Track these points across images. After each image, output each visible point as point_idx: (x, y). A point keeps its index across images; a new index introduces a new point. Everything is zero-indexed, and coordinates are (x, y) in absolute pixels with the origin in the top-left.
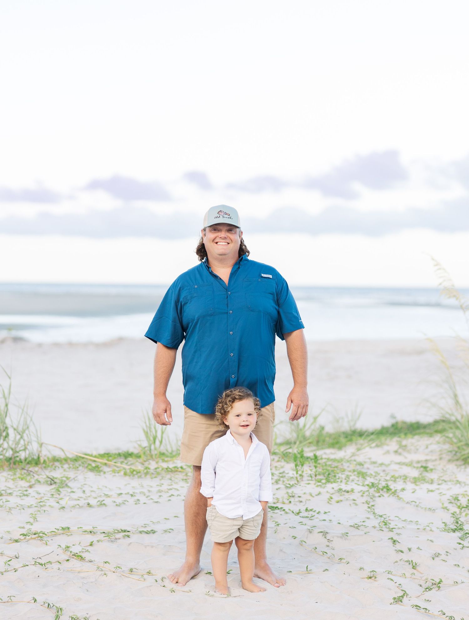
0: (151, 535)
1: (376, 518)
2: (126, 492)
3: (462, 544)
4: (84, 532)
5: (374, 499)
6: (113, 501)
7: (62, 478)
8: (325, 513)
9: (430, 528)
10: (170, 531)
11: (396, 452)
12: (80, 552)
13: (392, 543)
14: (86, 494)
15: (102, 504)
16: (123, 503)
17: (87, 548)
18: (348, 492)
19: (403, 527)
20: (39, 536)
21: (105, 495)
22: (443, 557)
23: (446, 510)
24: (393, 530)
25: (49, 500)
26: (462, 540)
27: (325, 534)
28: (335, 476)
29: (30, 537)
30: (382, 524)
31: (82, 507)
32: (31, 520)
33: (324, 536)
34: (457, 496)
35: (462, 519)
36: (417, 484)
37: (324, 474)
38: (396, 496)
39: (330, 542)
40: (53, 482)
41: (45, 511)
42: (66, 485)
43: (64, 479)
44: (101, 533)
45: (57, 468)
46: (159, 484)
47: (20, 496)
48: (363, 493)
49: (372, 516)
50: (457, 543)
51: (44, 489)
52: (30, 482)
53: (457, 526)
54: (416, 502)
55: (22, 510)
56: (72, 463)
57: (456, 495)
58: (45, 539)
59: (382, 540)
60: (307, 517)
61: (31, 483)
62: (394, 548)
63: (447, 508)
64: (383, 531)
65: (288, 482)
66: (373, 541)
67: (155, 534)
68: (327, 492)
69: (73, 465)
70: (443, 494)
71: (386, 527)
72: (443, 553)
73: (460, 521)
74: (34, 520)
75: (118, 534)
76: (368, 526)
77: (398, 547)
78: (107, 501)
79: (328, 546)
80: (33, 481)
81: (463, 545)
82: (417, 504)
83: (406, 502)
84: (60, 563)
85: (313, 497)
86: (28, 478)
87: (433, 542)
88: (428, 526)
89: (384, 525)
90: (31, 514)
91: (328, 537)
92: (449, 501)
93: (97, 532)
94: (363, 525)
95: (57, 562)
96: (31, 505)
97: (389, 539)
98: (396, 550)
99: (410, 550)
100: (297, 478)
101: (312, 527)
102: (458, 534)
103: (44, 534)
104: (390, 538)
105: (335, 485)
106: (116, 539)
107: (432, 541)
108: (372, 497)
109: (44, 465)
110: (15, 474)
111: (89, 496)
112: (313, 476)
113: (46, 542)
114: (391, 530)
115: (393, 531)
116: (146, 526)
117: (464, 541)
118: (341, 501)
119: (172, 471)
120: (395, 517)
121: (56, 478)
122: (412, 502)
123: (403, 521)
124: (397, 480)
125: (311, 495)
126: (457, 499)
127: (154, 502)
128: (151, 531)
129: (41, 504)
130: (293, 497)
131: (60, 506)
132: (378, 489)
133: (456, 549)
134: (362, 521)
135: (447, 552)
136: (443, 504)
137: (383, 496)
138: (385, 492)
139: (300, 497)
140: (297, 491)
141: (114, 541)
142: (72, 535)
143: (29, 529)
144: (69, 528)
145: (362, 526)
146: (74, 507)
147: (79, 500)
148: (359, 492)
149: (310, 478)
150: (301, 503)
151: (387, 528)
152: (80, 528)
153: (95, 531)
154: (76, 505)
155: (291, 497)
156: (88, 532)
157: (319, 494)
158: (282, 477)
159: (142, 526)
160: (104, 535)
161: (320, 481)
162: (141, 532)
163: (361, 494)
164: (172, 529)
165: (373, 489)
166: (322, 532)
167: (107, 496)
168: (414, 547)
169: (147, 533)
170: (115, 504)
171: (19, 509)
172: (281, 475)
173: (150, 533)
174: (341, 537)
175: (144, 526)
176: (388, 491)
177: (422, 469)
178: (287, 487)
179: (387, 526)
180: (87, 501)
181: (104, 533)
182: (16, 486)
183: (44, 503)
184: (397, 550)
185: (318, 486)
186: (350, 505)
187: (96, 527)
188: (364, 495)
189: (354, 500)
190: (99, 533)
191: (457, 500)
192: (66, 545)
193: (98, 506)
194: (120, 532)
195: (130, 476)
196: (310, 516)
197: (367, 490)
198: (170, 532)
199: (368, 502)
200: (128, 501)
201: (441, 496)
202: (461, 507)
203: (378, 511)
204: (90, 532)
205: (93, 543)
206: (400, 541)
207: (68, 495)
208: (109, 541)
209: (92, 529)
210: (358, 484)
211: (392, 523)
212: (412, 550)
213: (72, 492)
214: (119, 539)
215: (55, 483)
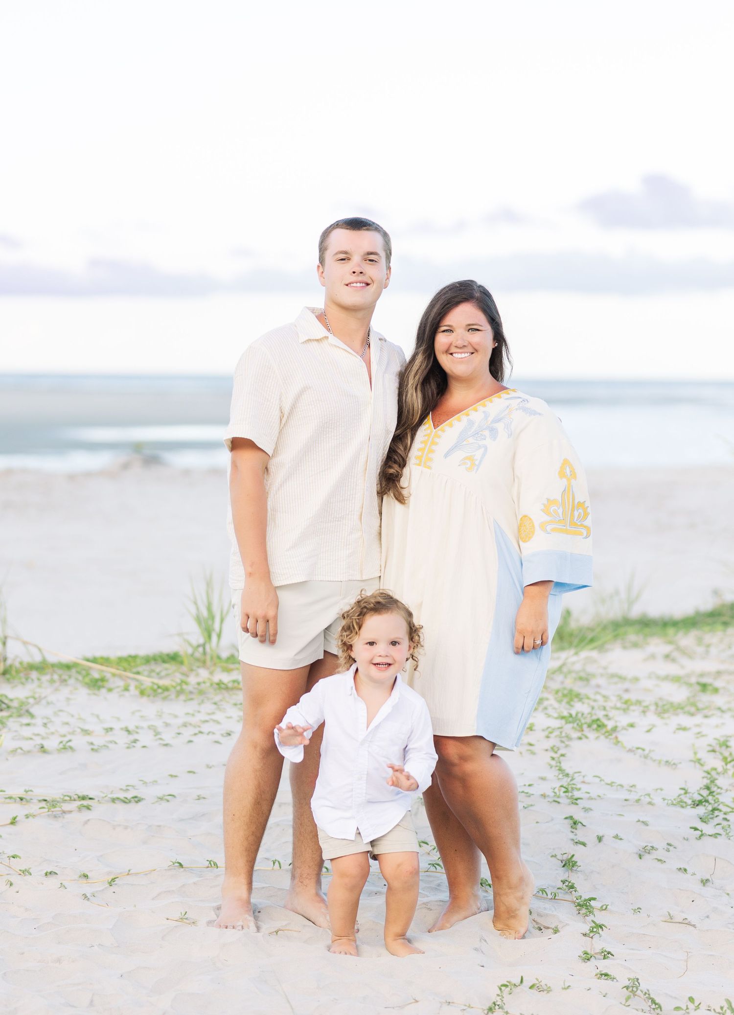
0: (132, 805)
1: (559, 779)
2: (123, 726)
3: (700, 829)
4: (6, 798)
5: (567, 743)
6: (88, 742)
7: (27, 698)
9: (651, 799)
10: (169, 799)
11: (667, 657)
13: (570, 826)
14: (49, 729)
15: (66, 748)
16: (105, 746)
19: (599, 796)
21: (83, 730)
22: (660, 854)
23: (697, 765)
24: (579, 801)
26: (705, 822)
30: (559, 790)
31: (29, 752)
34: (729, 739)
35: (721, 781)
36: (666, 715)
38: (610, 737)
40: (3, 706)
42: (27, 711)
43: (31, 701)
44: (40, 801)
45: (30, 680)
46: (191, 712)
48: (549, 732)
49: (551, 774)
50: (691, 828)
53: (702, 796)
54: (644, 750)
56: (60, 672)
57: (728, 737)
59: (552, 820)
62: (572, 836)
63: (702, 762)
64: (559, 803)
66: (537, 822)
67: (140, 804)
69: (60, 676)
70: (703, 736)
71: (567, 796)
72: (661, 845)
73: (716, 785)
75: (69, 803)
76: (533, 795)
77: (581, 835)
78: (79, 741)
81: (702, 831)
82: (647, 752)
83: (628, 749)
87: (647, 825)
88: (649, 795)
89: (565, 792)
92: (710, 748)
93: (31, 799)
94: (523, 792)
97: (566, 818)
98: (573, 840)
99: (600, 839)
102: (701, 810)
104: (567, 816)
106: (64, 812)
107: (645, 823)
108: (563, 739)
109: (8, 676)
111: (53, 733)
114: (575, 801)
115: (577, 804)
116: (128, 790)
117: (707, 824)
119: (227, 688)
120: (594, 776)
121: (11, 700)
122: (638, 748)
123: (608, 784)
124: (632, 708)
126: (725, 744)
127: (160, 744)
128: (133, 798)
132: (580, 724)
133: (687, 840)
134: (527, 784)
135: (669, 844)
136: (695, 753)
137: (587, 737)
138: (594, 730)
141: (59, 817)
145: (523, 794)
146: (14, 751)
147: (31, 739)
148: (543, 730)
151: (568, 798)
152: (2, 791)
153: (28, 798)
154: (17, 749)
156: (15, 799)
159: (121, 789)
160: (43, 804)
162: (113, 800)
163: (546, 733)
164: (173, 796)
165: (571, 725)
167: (86, 732)
168: (608, 833)
169: (125, 801)
170: (92, 747)
173: (130, 802)
175: (125, 788)
176: (599, 729)
177: (698, 688)
179: (570, 794)
180: (38, 741)
181: (45, 800)
184: (576, 841)
187: (31, 791)
188: (550, 735)
189: (531, 745)
190: (35, 801)
191: (724, 747)
193: (59, 751)
194: (75, 800)
195: (149, 696)
197: (559, 726)
198: (168, 801)
199: (554, 748)
200: (116, 743)
201: (697, 738)
202: (729, 759)
203: (568, 766)
204: (18, 799)
205: (16, 820)
206: (584, 824)
207: (16, 731)
208: (48, 816)
209: (25, 793)
210: (549, 716)
211: (584, 788)
212: (604, 839)
213: (28, 725)
214: (70, 812)
215: (8, 707)
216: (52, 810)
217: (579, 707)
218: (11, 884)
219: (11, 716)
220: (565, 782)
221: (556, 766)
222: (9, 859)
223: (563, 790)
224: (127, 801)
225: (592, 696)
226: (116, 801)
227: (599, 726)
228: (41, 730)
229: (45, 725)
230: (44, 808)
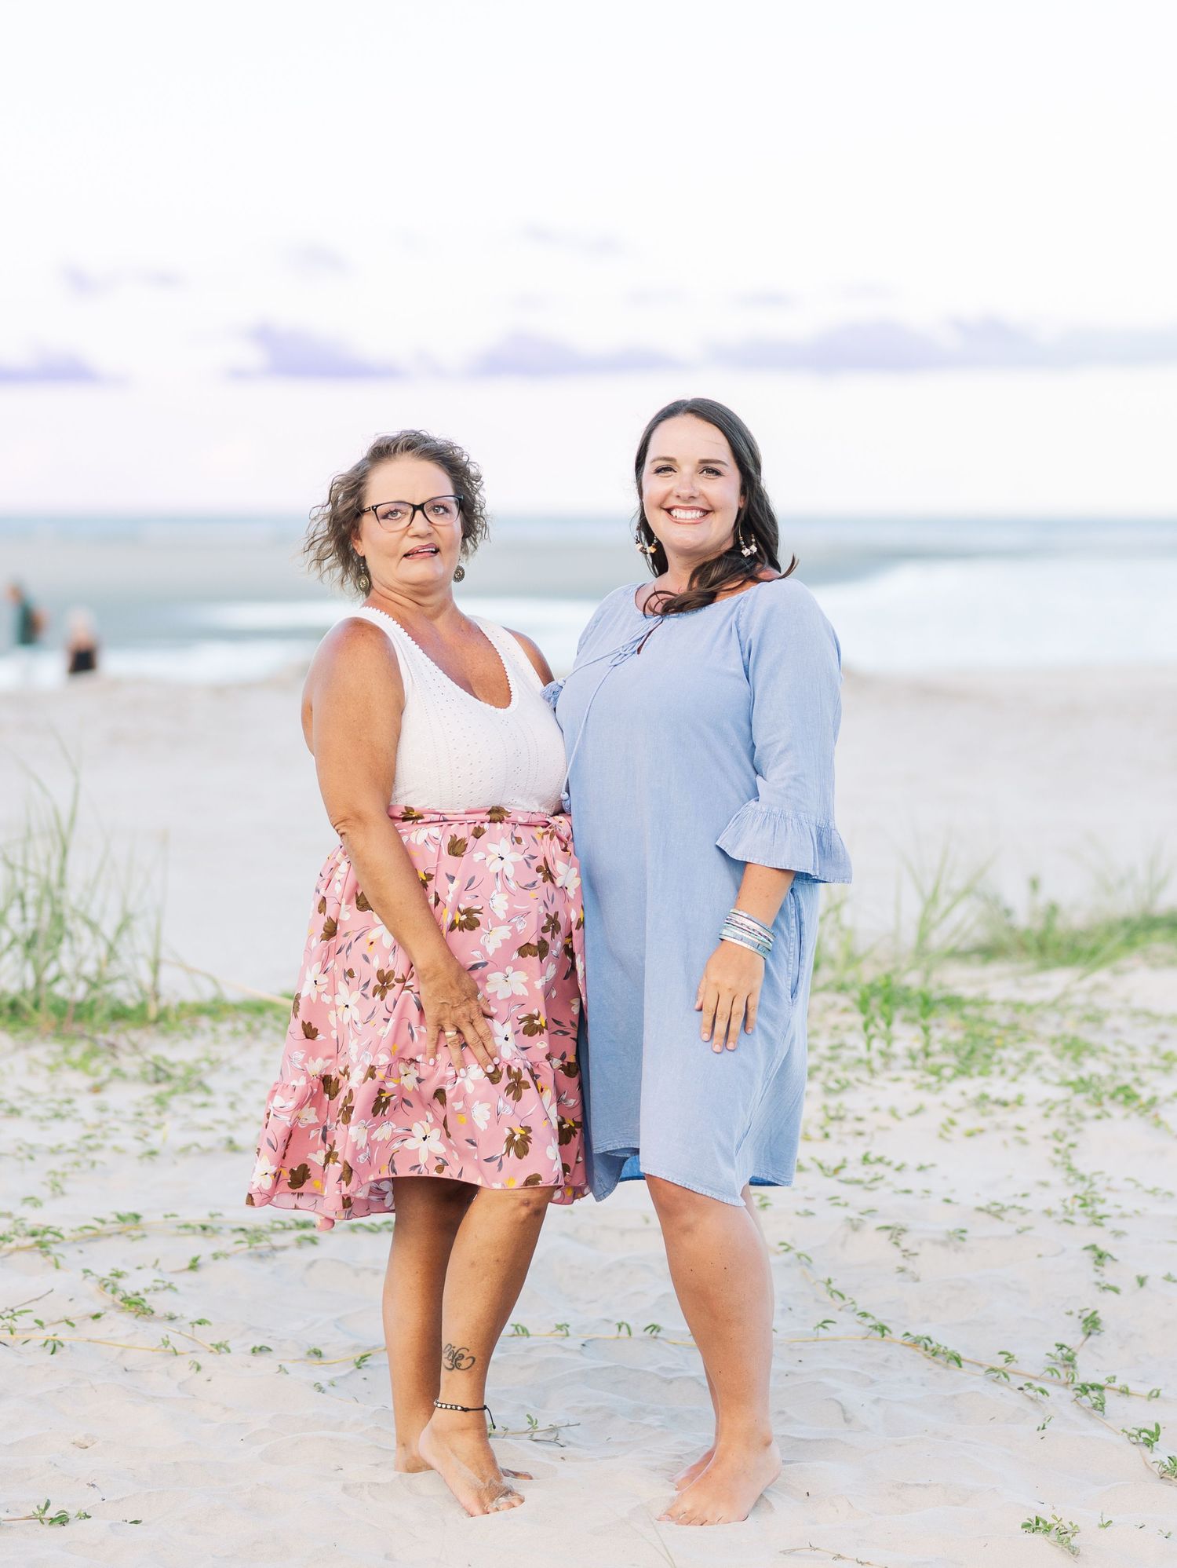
0: (384, 1235)
1: (1068, 1185)
4: (180, 1227)
5: (1077, 1125)
7: (198, 1061)
8: (921, 1168)
12: (147, 1291)
13: (1092, 1261)
14: (239, 1112)
17: (169, 1279)
18: (1005, 1104)
19: (1136, 1212)
20: (42, 1240)
24: (1104, 1221)
25: (117, 1130)
27: (896, 1232)
28: (988, 1057)
29: (12, 1245)
30: (1073, 1203)
31: (210, 1150)
32: (43, 1193)
33: (894, 1240)
37: (956, 1050)
38: (1148, 1114)
39: (911, 1257)
40: (161, 1075)
41: (93, 1164)
42: (202, 1086)
43: (205, 1066)
44: (234, 1231)
45: (198, 1032)
47: (41, 1120)
48: (1048, 1108)
49: (1057, 1177)
51: (126, 1096)
52: (95, 1074)
55: (28, 1163)
56: (247, 1017)
58: (54, 1249)
59: (1064, 1251)
60: (859, 1182)
61: (98, 1080)
62: (1096, 1277)
64: (1072, 1223)
65: (840, 1075)
66: (1039, 1256)
68: (944, 1105)
69: (248, 1024)
71: (1085, 1213)
74: (53, 1190)
75: (284, 1233)
76: (1030, 1211)
77: (1110, 1274)
79: (902, 1270)
80: (105, 1072)
84: (72, 1325)
85: (899, 1119)
86: (94, 1064)
89: (1082, 1206)
90: (50, 1172)
91: (906, 1241)
93: (221, 1228)
94: (1014, 1207)
95: (65, 1324)
96: (60, 1146)
97: (1086, 1248)
98: (1098, 1284)
99: (1142, 1281)
100: (869, 1063)
101: (862, 1214)
103: (57, 1234)
104: (1088, 1244)
105: (972, 1086)
106: (274, 1249)
108: (1073, 1119)
109: (162, 1025)
110: (66, 1051)
111: (245, 1119)
112: (921, 1056)
113: (56, 1259)
114: (1098, 1220)
118: (982, 1131)
120: (1125, 1179)
121: (173, 1065)
123: (1148, 1192)
125: (893, 1112)
128: (385, 1223)
129: (89, 1145)
130: (841, 1119)
131: (147, 1148)
132: (1096, 1094)
134: (1020, 1193)
137: (1109, 1115)
138: (1119, 1103)
139: (859, 1119)
140: (854, 1102)
141: (268, 1256)
142: (144, 1236)
143: (21, 1219)
144: (137, 1217)
145: (1015, 1210)
146: (185, 1151)
147: (211, 1129)
148: (1040, 1105)
149: (908, 1062)
150: (860, 1138)
151: (1087, 1216)
152: (172, 1215)
153: (215, 1226)
154: (190, 1146)
155: (832, 1119)
156: (194, 1228)
157: (919, 1110)
158: (832, 1059)
160: (240, 1236)
161: (936, 1072)
163: (1043, 1110)
165: (1081, 1097)
166: (888, 1228)
168: (1154, 1272)
169: (371, 1230)
171: (20, 1159)
172: (828, 1053)
173: (380, 1230)
174: (944, 1244)
176: (1127, 1101)
178: (828, 1091)
179: (1089, 1209)
180: (223, 1133)
181: (243, 1230)
182: (53, 1089)
183: (101, 1141)
184: (1102, 1285)
185: (921, 1087)
186: (1005, 1143)
188: (1050, 1113)
189: (1019, 1129)
190: (227, 1231)
192: (113, 1270)
194: (290, 1229)
196: (867, 1178)
197: (1063, 1097)
199: (1058, 1134)
203: (1081, 1163)
204: (199, 1229)
205: (198, 1262)
206: (1115, 1256)
207: (186, 1116)
208: (250, 1255)
209: (209, 1218)
210: (1046, 1081)
211: (1111, 1198)
212: (1148, 1282)
213: (204, 1105)
214: (284, 1248)
215: (169, 1077)
216: (256, 1244)
217: (1092, 1067)
218: (199, 1368)
219: (174, 1092)
220: (1080, 1188)
221: (1063, 1163)
222: (193, 1327)
223: (1079, 1202)
224: (376, 1229)
225: (1111, 1048)
226: (358, 1230)
227: (1128, 1097)
228: (227, 1115)
229: (232, 1106)
230: (241, 1242)
